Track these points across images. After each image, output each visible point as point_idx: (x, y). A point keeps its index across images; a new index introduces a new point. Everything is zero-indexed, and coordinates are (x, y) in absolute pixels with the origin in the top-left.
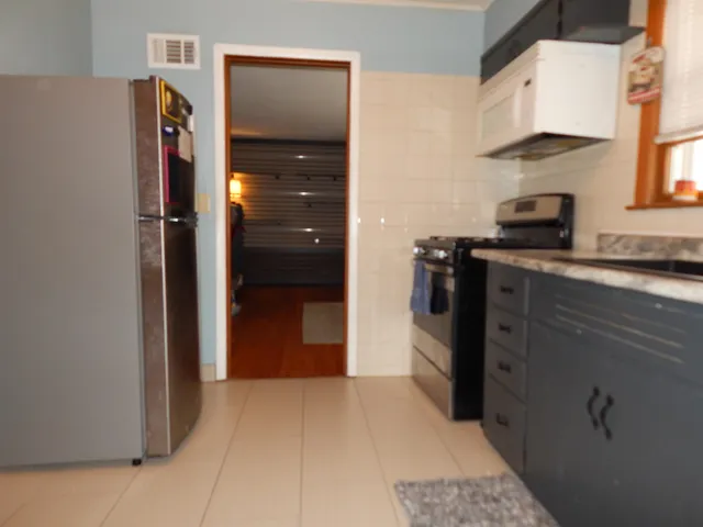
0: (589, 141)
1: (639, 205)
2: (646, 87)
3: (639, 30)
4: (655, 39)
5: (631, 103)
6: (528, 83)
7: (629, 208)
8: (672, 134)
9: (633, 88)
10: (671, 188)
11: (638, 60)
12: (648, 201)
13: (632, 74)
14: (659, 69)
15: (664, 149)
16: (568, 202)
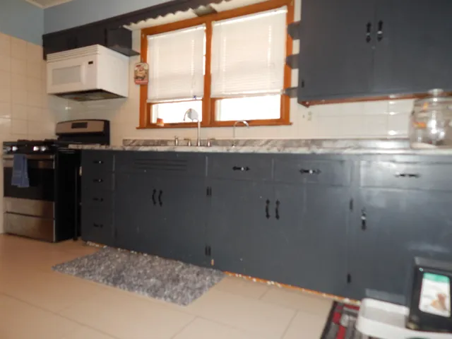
0: (117, 96)
1: (141, 127)
2: (143, 78)
3: (137, 54)
4: (144, 59)
5: (136, 83)
6: (91, 63)
7: (137, 128)
8: (153, 100)
9: (137, 78)
10: (154, 121)
11: (138, 66)
12: (145, 125)
13: (136, 71)
14: (147, 72)
15: (150, 105)
16: (107, 124)
